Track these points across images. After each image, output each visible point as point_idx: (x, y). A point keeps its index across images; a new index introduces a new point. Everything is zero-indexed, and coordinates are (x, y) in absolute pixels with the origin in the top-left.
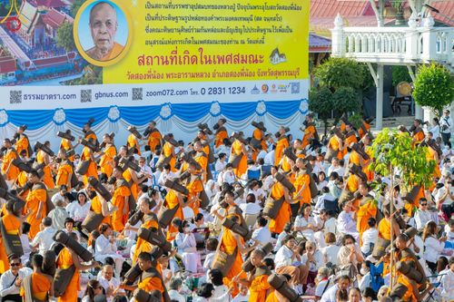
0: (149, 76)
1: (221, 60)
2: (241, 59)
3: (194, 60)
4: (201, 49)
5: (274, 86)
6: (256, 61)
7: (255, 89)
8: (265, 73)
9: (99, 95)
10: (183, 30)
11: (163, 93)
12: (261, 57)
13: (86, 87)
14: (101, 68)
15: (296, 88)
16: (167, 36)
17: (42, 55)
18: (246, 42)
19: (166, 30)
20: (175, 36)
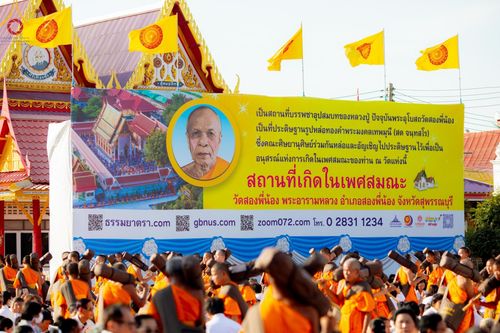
0: (261, 201)
1: (351, 183)
2: (376, 182)
3: (317, 182)
4: (325, 169)
5: (420, 218)
6: (396, 186)
7: (396, 221)
8: (408, 201)
9: (198, 223)
10: (302, 144)
11: (279, 222)
12: (402, 181)
13: (183, 212)
14: (200, 189)
15: (448, 221)
16: (283, 152)
17: (127, 171)
18: (383, 162)
19: (281, 143)
20: (293, 152)
